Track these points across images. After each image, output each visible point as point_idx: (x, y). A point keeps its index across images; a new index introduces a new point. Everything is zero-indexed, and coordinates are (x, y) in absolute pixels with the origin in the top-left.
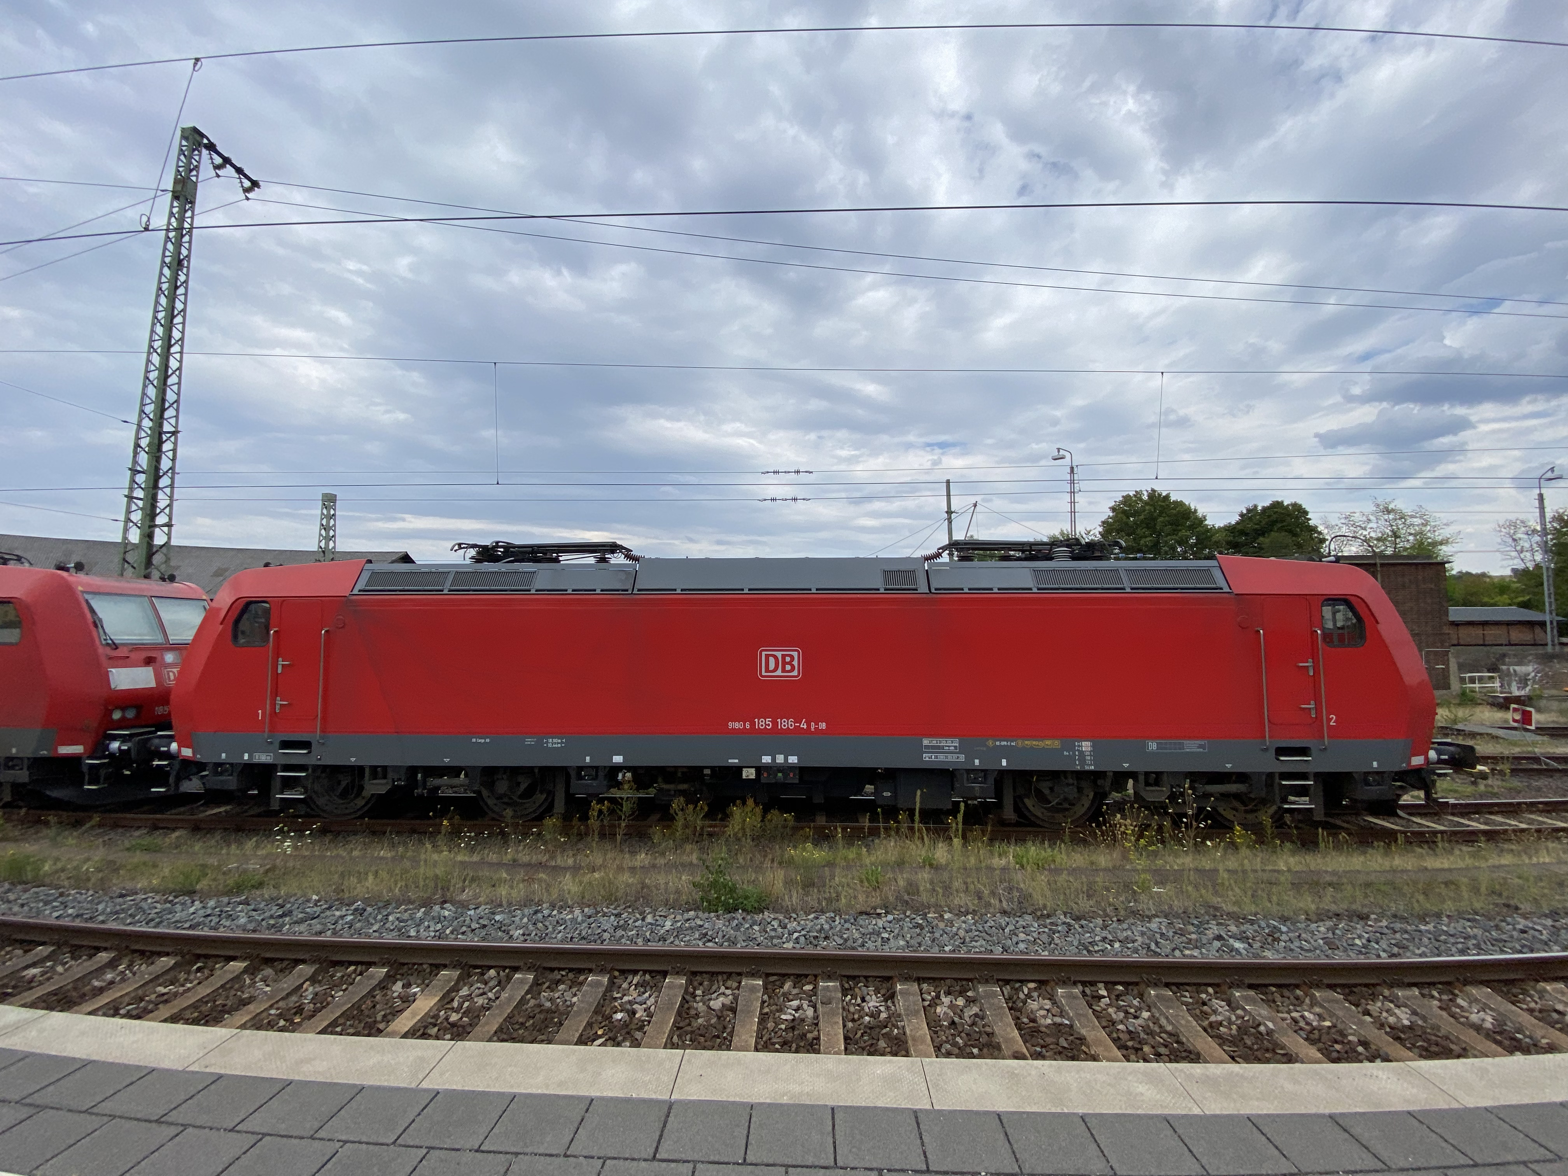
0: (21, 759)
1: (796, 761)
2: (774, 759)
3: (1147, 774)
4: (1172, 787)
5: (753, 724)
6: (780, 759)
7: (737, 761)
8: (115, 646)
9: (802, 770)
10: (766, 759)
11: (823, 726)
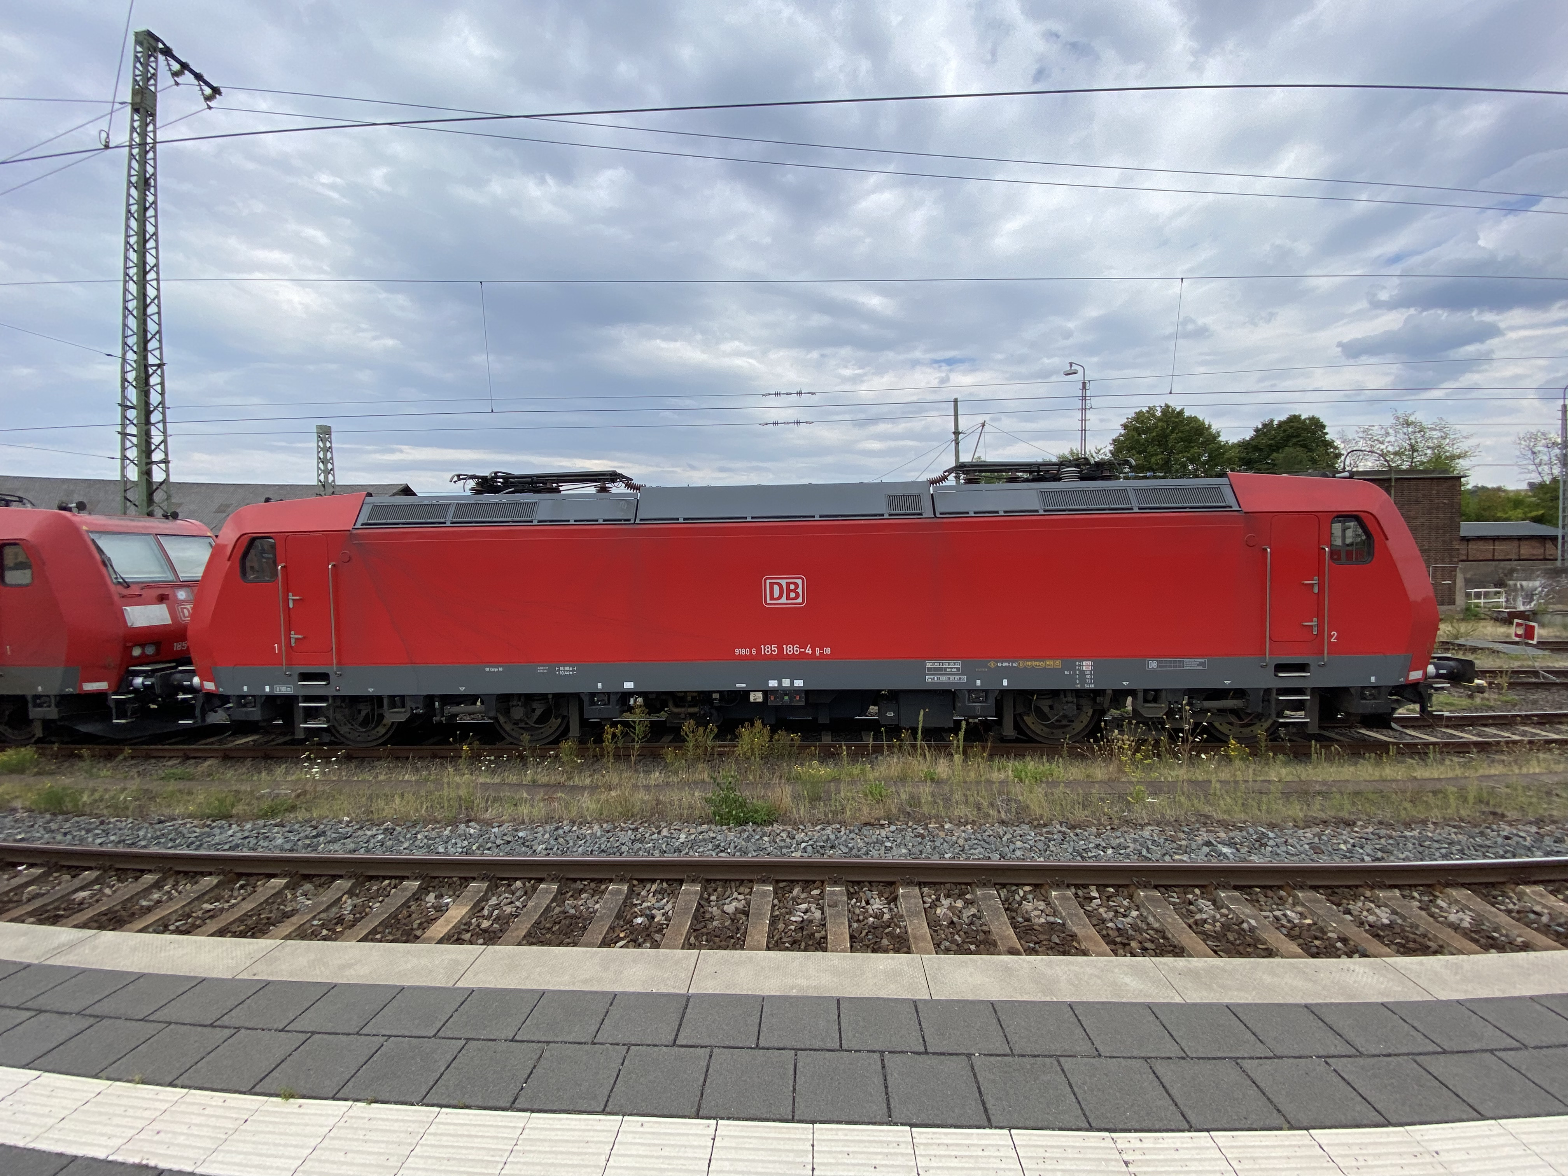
0: (49, 696)
1: (802, 685)
2: (780, 683)
3: (1146, 691)
4: (1170, 703)
5: (759, 650)
6: (786, 683)
7: (744, 685)
8: (127, 585)
9: (808, 693)
10: (773, 684)
11: (827, 651)
